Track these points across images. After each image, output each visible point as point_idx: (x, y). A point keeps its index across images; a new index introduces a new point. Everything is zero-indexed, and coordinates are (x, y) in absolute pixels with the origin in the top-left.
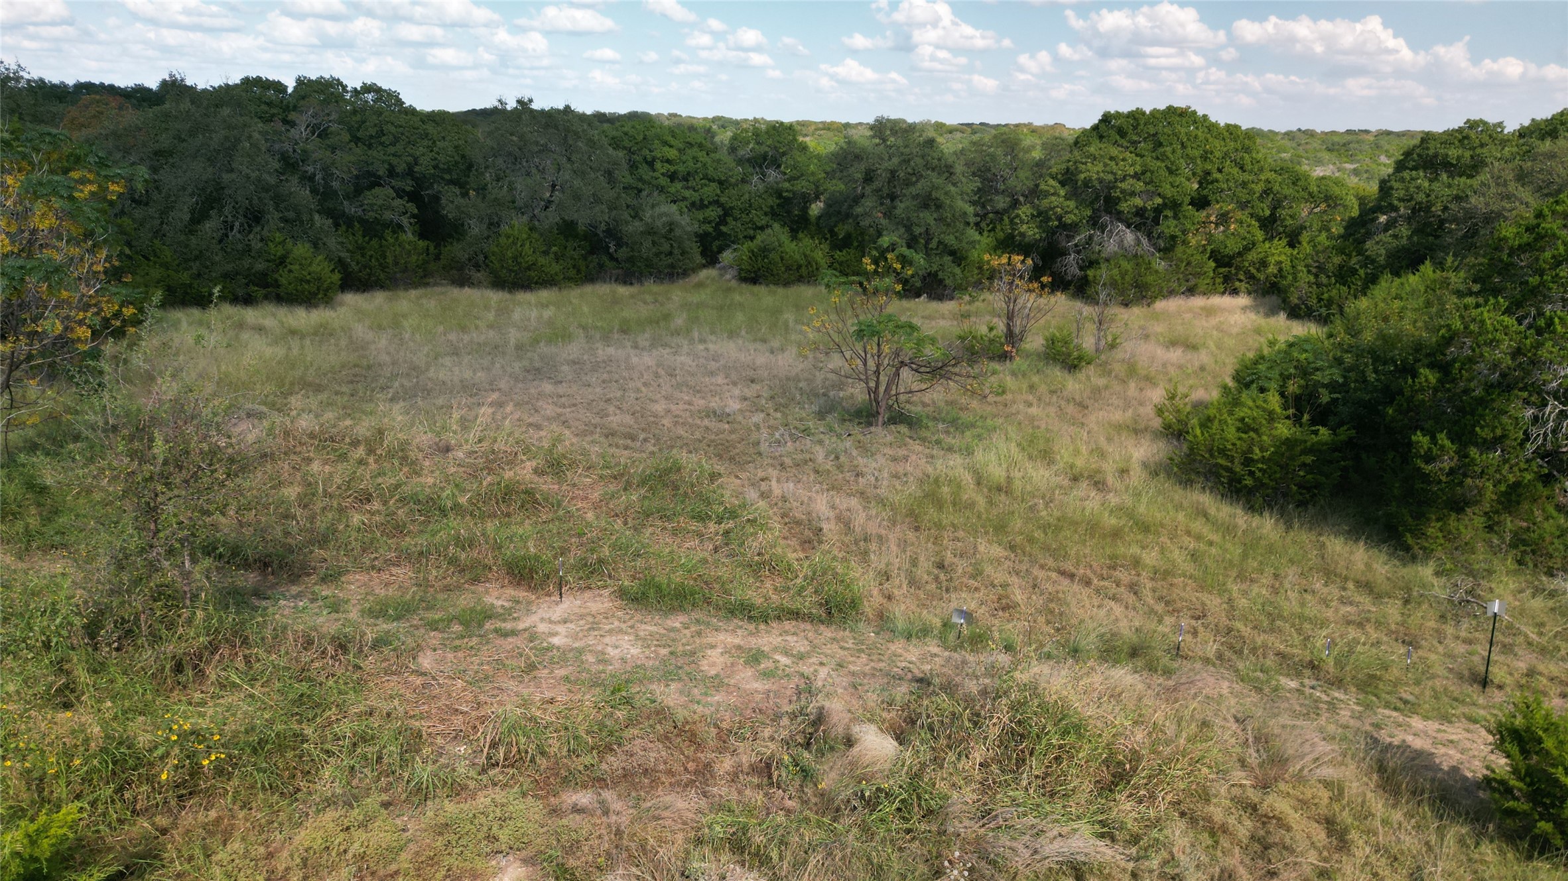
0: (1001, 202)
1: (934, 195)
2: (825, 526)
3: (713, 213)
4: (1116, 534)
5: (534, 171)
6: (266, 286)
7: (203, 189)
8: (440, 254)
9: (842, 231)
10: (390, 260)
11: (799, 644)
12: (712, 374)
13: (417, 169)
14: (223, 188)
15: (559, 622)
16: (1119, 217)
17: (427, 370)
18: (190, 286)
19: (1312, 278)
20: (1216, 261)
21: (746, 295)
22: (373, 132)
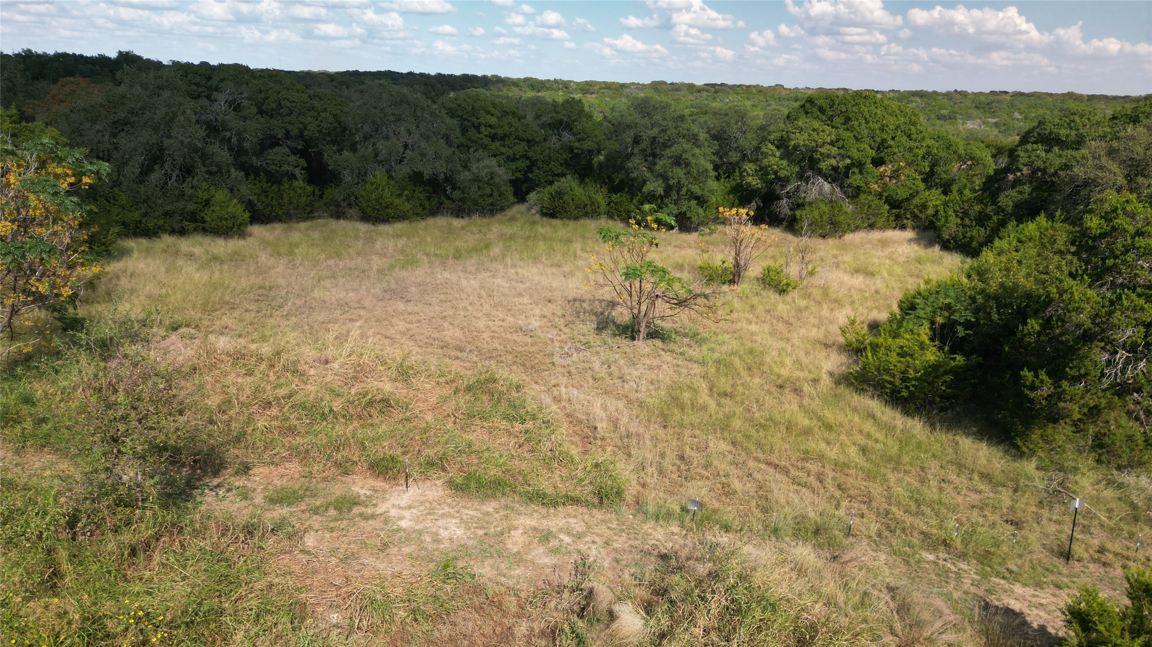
0: (734, 157)
1: (684, 156)
2: (599, 426)
3: (522, 164)
4: (807, 432)
5: (391, 134)
6: (195, 221)
7: (150, 151)
8: (323, 194)
9: (618, 178)
10: (286, 200)
11: (578, 526)
12: (520, 295)
13: (306, 133)
14: (165, 150)
15: (406, 508)
16: (820, 172)
17: (312, 291)
18: (140, 222)
19: (959, 221)
20: (890, 204)
21: (546, 227)
22: (273, 106)
